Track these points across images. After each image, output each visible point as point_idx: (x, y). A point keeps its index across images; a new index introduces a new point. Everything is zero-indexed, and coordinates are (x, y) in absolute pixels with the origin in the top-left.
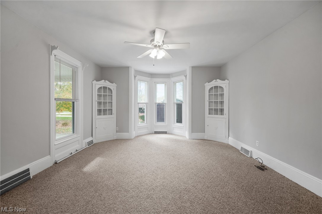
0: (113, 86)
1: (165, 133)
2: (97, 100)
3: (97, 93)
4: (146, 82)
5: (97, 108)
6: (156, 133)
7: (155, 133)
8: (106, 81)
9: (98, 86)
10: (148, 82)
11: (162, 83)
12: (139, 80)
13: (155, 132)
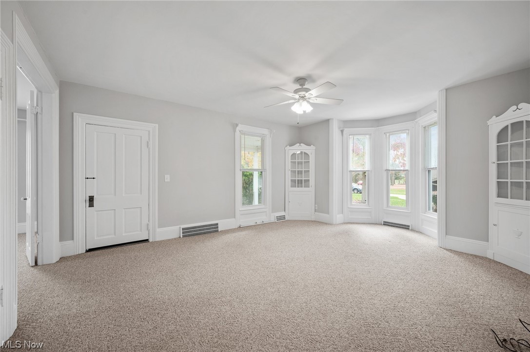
0: (310, 150)
1: (406, 227)
2: (290, 169)
3: (290, 160)
4: (368, 136)
5: (290, 179)
6: (386, 224)
7: (384, 224)
8: (301, 144)
9: (291, 153)
10: (370, 135)
11: (402, 131)
12: (351, 135)
13: (384, 222)
